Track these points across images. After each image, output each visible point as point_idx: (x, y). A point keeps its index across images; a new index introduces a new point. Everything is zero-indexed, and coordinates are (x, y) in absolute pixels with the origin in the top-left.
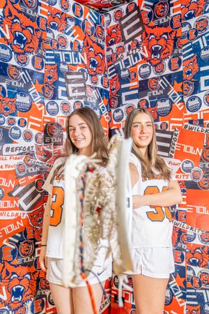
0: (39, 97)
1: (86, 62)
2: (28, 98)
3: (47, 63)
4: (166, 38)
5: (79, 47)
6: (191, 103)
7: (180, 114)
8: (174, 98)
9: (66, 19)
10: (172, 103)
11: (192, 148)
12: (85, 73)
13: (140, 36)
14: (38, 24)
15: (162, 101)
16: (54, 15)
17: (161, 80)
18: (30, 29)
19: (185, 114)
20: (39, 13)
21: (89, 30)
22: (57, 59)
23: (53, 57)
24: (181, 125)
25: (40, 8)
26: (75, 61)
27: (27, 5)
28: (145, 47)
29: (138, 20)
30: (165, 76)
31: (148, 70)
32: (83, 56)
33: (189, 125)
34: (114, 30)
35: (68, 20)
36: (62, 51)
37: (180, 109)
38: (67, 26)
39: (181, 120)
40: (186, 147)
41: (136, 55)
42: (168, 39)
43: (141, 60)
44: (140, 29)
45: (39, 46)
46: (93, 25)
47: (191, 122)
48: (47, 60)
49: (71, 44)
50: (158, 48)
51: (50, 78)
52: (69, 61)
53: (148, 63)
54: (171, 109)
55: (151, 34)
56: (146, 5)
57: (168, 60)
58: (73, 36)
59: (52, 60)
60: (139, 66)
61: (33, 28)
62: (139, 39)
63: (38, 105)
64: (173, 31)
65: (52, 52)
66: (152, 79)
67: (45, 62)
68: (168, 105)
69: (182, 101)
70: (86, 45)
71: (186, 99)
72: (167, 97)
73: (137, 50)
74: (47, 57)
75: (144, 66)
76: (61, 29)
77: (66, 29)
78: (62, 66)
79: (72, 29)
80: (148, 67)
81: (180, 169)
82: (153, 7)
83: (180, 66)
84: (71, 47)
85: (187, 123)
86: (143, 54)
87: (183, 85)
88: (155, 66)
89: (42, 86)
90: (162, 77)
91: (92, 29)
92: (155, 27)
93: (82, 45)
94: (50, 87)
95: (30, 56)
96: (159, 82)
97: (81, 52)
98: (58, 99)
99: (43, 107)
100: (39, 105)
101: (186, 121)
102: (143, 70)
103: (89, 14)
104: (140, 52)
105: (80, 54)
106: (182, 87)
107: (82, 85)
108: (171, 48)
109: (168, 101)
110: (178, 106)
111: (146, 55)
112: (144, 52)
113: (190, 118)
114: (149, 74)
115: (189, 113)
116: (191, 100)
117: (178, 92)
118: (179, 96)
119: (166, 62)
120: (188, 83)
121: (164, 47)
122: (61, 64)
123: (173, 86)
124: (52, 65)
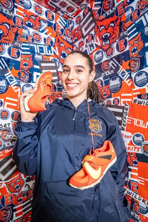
0: (15, 80)
1: (57, 54)
2: (4, 81)
3: (23, 53)
4: (113, 25)
5: (52, 42)
6: (138, 79)
7: (129, 90)
8: (123, 76)
9: (40, 21)
10: (121, 80)
11: (142, 122)
12: (57, 62)
13: (94, 30)
14: (14, 22)
15: (113, 80)
16: (29, 16)
17: (112, 62)
18: (6, 25)
19: (134, 90)
20: (15, 13)
21: (60, 31)
22: (32, 50)
23: (29, 49)
24: (130, 100)
25: (16, 10)
26: (48, 53)
27: (4, 6)
28: (97, 38)
29: (91, 18)
30: (114, 57)
31: (101, 55)
32: (55, 49)
33: (138, 99)
34: (77, 31)
35: (42, 22)
36: (36, 44)
37: (129, 85)
38: (41, 26)
39: (130, 95)
40: (136, 121)
41: (92, 45)
42: (115, 26)
43: (95, 48)
44: (93, 24)
45: (15, 39)
46: (63, 28)
47: (139, 96)
48: (23, 50)
49: (45, 39)
50: (107, 35)
51: (25, 65)
52: (43, 52)
53: (101, 50)
54: (121, 86)
55: (101, 26)
56: (96, 5)
57: (116, 43)
58: (46, 34)
59: (28, 51)
60: (94, 53)
61: (9, 25)
62: (93, 33)
63: (14, 88)
64: (118, 18)
65: (28, 45)
66: (104, 62)
67: (21, 52)
68: (119, 83)
69: (130, 77)
70: (57, 41)
71: (133, 75)
72: (117, 75)
73: (92, 41)
74: (22, 48)
75: (97, 53)
76: (36, 27)
77: (40, 28)
78: (36, 56)
79: (45, 29)
80: (101, 53)
81: (131, 141)
82: (101, 5)
83: (126, 47)
84: (45, 42)
85: (136, 98)
86: (97, 43)
87: (130, 63)
88: (106, 51)
89: (18, 71)
90: (112, 59)
91: (62, 30)
92: (104, 19)
93: (54, 41)
94: (26, 72)
95: (7, 47)
96: (110, 64)
97: (54, 46)
98: (33, 82)
99: (19, 89)
100: (16, 87)
101: (135, 96)
102: (98, 56)
103: (59, 19)
104: (94, 43)
105: (52, 47)
106: (129, 65)
107: (55, 71)
108: (117, 32)
109: (118, 79)
110: (127, 82)
111: (99, 44)
112: (97, 41)
113: (139, 93)
114: (102, 58)
115: (137, 88)
116: (139, 76)
117: (126, 70)
118: (127, 73)
119: (115, 45)
120: (134, 60)
121: (112, 33)
122: (36, 55)
123: (121, 65)
124: (27, 55)
